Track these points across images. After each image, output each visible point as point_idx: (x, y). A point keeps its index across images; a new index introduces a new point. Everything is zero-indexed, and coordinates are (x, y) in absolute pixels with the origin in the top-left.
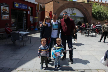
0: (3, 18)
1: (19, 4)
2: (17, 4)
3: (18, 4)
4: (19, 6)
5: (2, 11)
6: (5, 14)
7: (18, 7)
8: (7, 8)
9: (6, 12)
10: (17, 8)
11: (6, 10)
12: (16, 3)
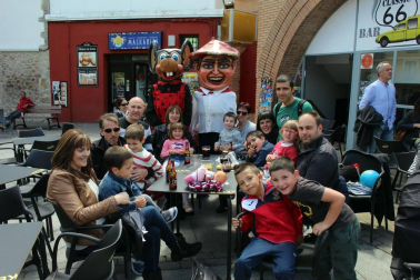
0: (81, 81)
1: (127, 36)
2: (118, 37)
3: (122, 36)
4: (126, 43)
5: (80, 65)
6: (87, 70)
7: (123, 46)
8: (93, 56)
9: (90, 65)
10: (119, 50)
11: (90, 61)
12: (115, 37)
